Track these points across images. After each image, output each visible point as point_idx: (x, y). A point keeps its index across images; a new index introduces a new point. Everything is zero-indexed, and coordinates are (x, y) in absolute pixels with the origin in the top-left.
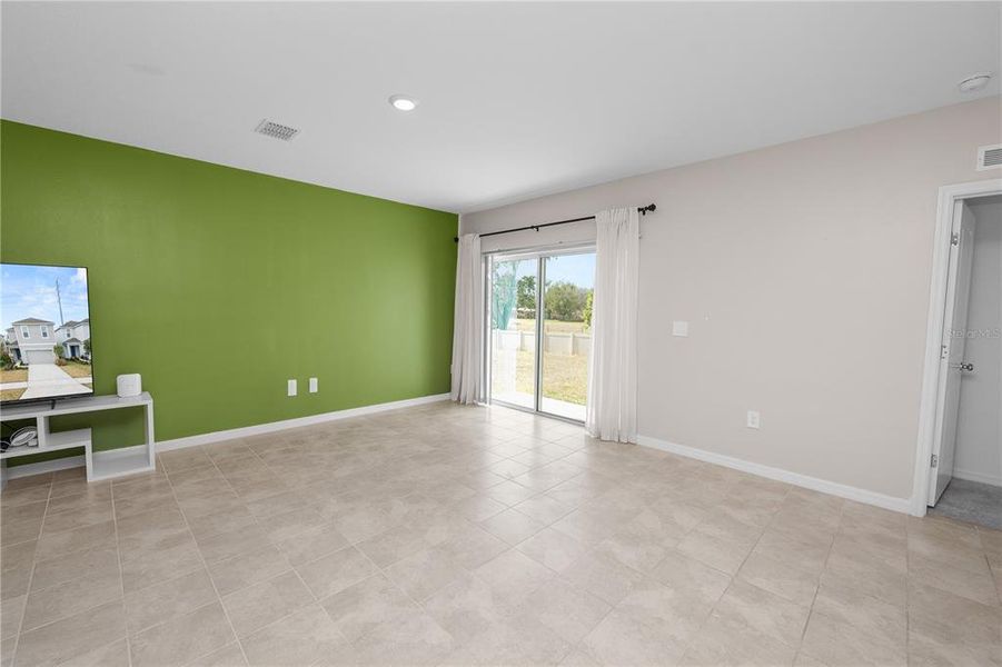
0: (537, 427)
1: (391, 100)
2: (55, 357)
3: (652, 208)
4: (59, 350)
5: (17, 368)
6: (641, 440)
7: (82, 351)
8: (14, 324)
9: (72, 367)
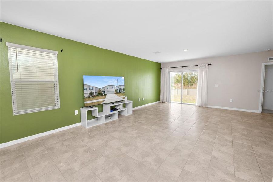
0: (182, 106)
1: (184, 50)
2: (115, 92)
3: (211, 64)
4: (116, 91)
5: (103, 96)
6: (209, 106)
7: (122, 91)
8: (105, 86)
9: (119, 94)
